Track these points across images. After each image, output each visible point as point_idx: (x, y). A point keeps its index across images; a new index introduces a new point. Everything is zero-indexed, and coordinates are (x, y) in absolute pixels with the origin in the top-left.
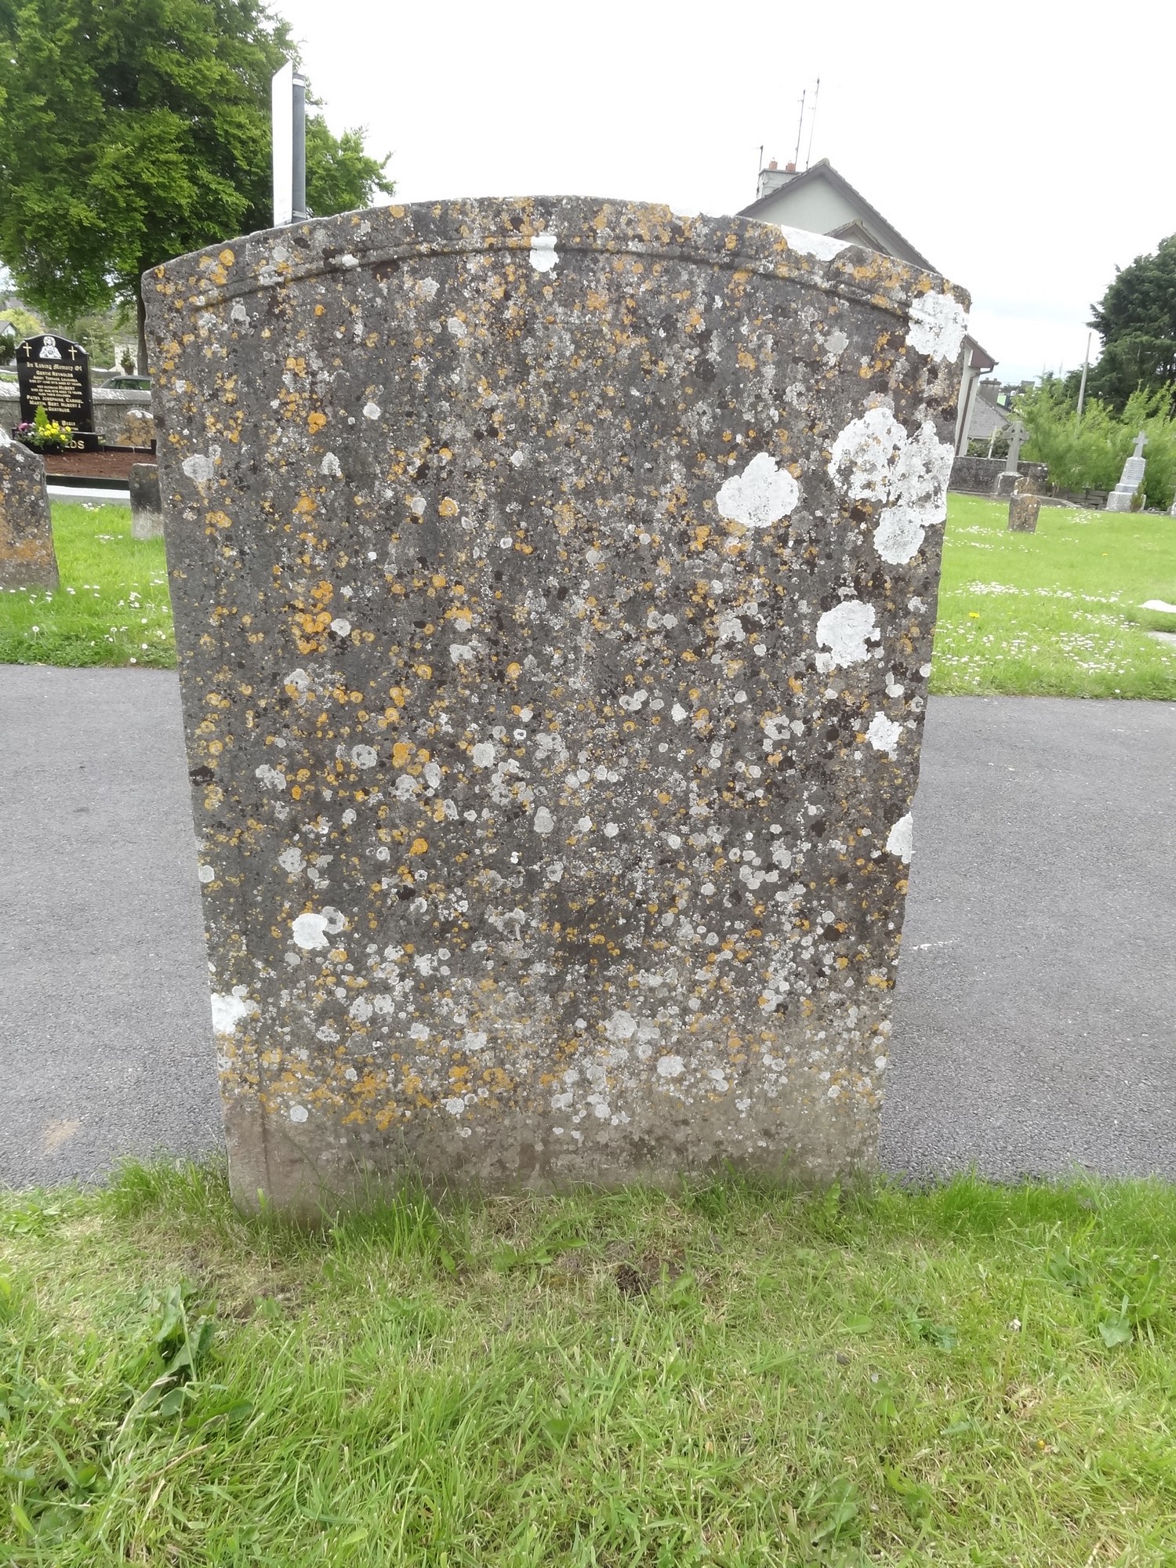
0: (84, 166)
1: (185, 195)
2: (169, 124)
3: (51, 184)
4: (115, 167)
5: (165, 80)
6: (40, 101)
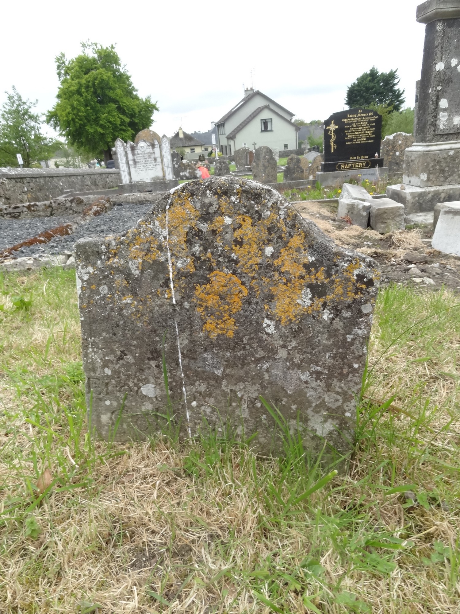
0: (97, 120)
1: (118, 121)
4: (104, 119)
6: (89, 108)
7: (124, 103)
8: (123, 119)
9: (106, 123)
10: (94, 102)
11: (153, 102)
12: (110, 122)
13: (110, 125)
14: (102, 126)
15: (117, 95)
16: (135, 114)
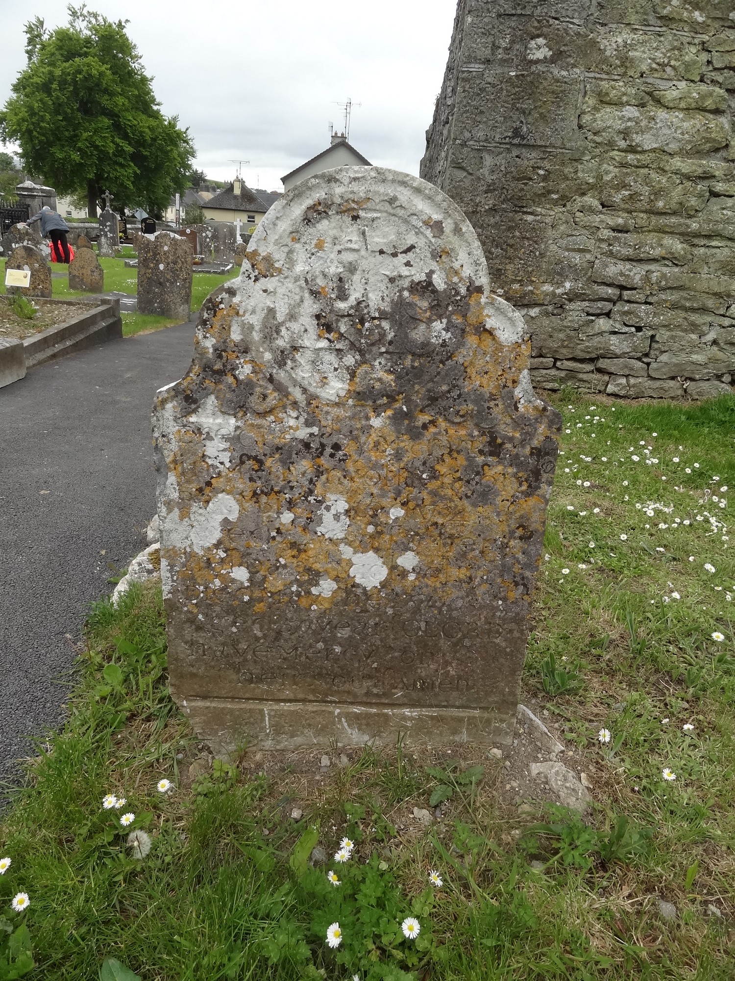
0: (75, 139)
1: (110, 148)
2: (104, 123)
4: (86, 140)
5: (102, 106)
8: (121, 147)
13: (95, 152)
14: (80, 152)
15: (117, 106)
16: (145, 141)
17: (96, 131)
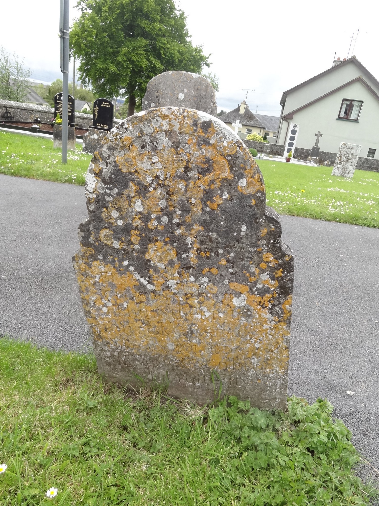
0: (116, 54)
1: (144, 64)
2: (142, 42)
3: (106, 60)
4: (125, 55)
5: (143, 29)
6: (105, 34)
7: (164, 44)
8: (154, 64)
9: (125, 61)
10: (117, 29)
11: (204, 53)
12: (132, 62)
13: (130, 66)
14: (118, 64)
15: (154, 29)
16: (173, 61)
17: (134, 49)
